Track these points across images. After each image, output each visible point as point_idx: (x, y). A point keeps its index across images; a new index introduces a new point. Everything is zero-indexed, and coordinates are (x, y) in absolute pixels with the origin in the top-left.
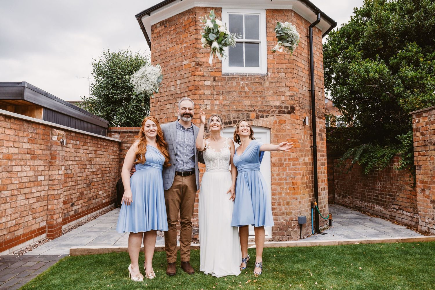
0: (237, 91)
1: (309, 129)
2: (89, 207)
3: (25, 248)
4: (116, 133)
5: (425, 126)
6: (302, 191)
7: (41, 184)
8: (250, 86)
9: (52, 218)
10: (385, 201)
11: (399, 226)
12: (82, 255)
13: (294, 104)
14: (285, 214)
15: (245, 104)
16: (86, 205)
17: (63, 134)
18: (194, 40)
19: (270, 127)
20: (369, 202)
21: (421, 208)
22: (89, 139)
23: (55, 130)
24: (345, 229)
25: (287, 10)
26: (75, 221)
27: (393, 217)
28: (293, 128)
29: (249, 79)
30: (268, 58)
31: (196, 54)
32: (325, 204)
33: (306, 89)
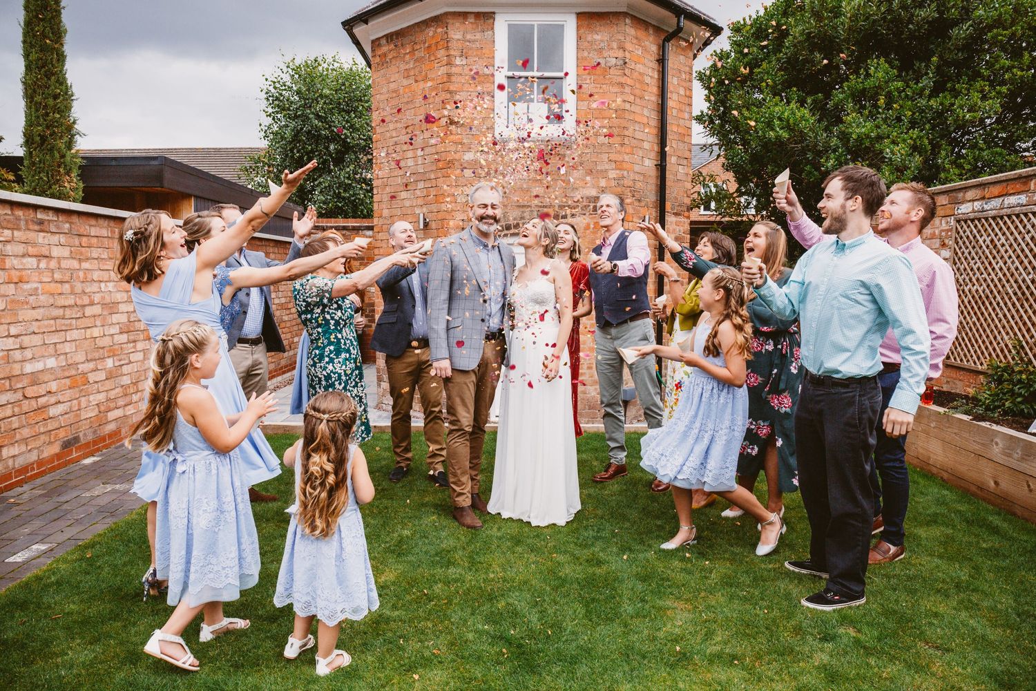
18: (445, 76)
25: (616, 12)
30: (579, 108)
31: (449, 102)
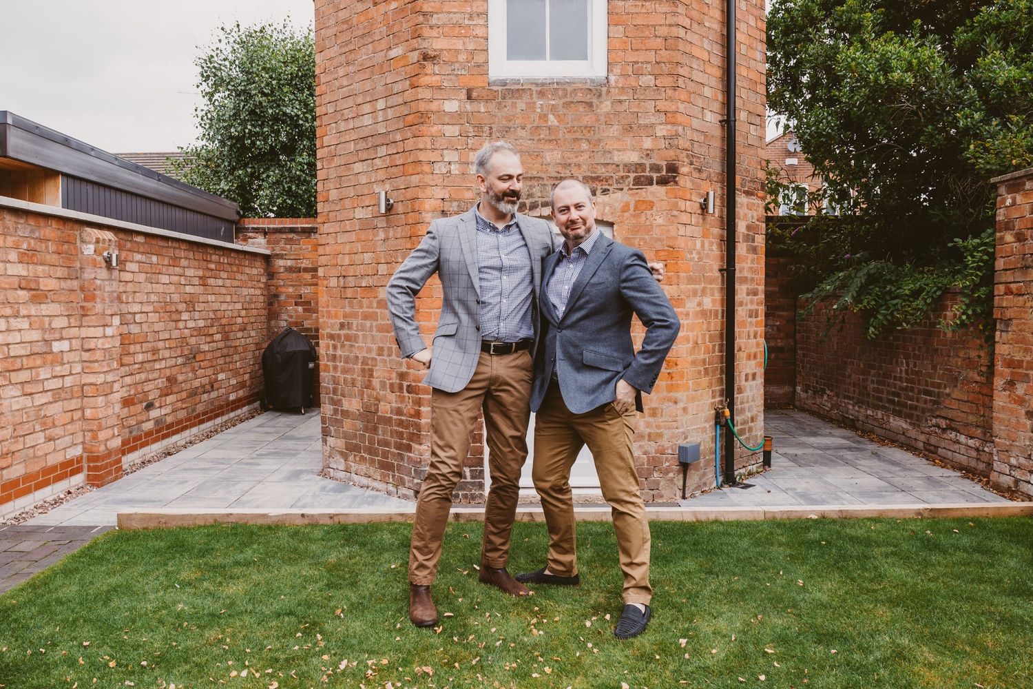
0: (529, 126)
1: (718, 223)
2: (194, 410)
3: (32, 507)
4: (257, 233)
5: (1028, 216)
6: (690, 382)
7: (62, 359)
8: (562, 111)
9: (95, 437)
10: (916, 408)
11: (944, 470)
12: (144, 529)
13: (675, 158)
14: (647, 438)
15: (549, 160)
16: (184, 406)
17: (110, 240)
19: (611, 220)
20: (876, 407)
21: (1003, 428)
22: (185, 250)
23: (89, 230)
24: (803, 476)
26: (159, 443)
27: (932, 448)
28: (673, 222)
29: (560, 93)
30: (611, 35)
31: (421, 28)
32: (754, 412)
33: (712, 118)
